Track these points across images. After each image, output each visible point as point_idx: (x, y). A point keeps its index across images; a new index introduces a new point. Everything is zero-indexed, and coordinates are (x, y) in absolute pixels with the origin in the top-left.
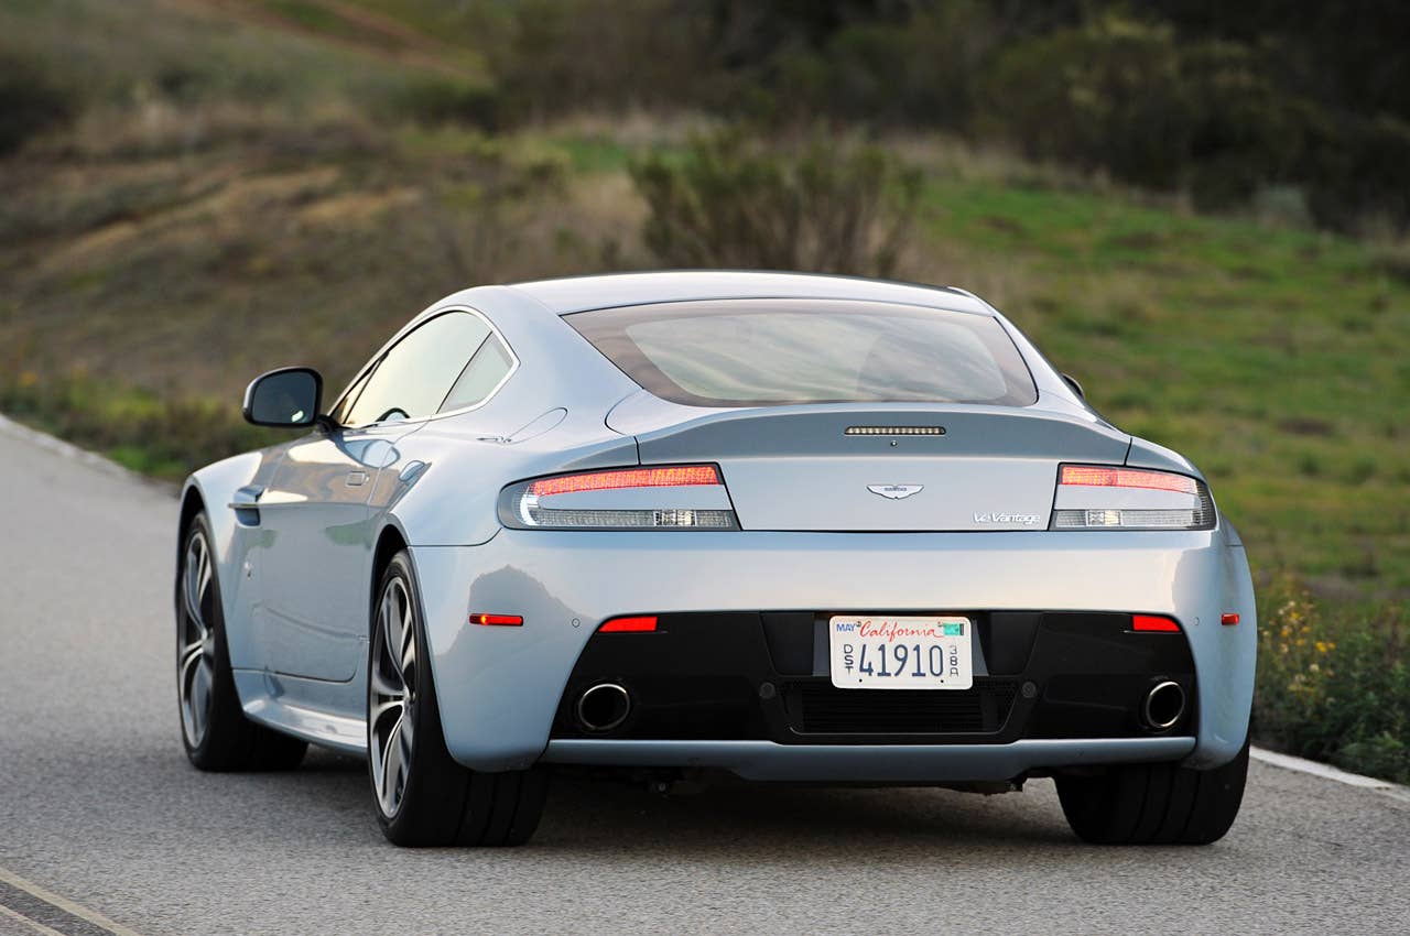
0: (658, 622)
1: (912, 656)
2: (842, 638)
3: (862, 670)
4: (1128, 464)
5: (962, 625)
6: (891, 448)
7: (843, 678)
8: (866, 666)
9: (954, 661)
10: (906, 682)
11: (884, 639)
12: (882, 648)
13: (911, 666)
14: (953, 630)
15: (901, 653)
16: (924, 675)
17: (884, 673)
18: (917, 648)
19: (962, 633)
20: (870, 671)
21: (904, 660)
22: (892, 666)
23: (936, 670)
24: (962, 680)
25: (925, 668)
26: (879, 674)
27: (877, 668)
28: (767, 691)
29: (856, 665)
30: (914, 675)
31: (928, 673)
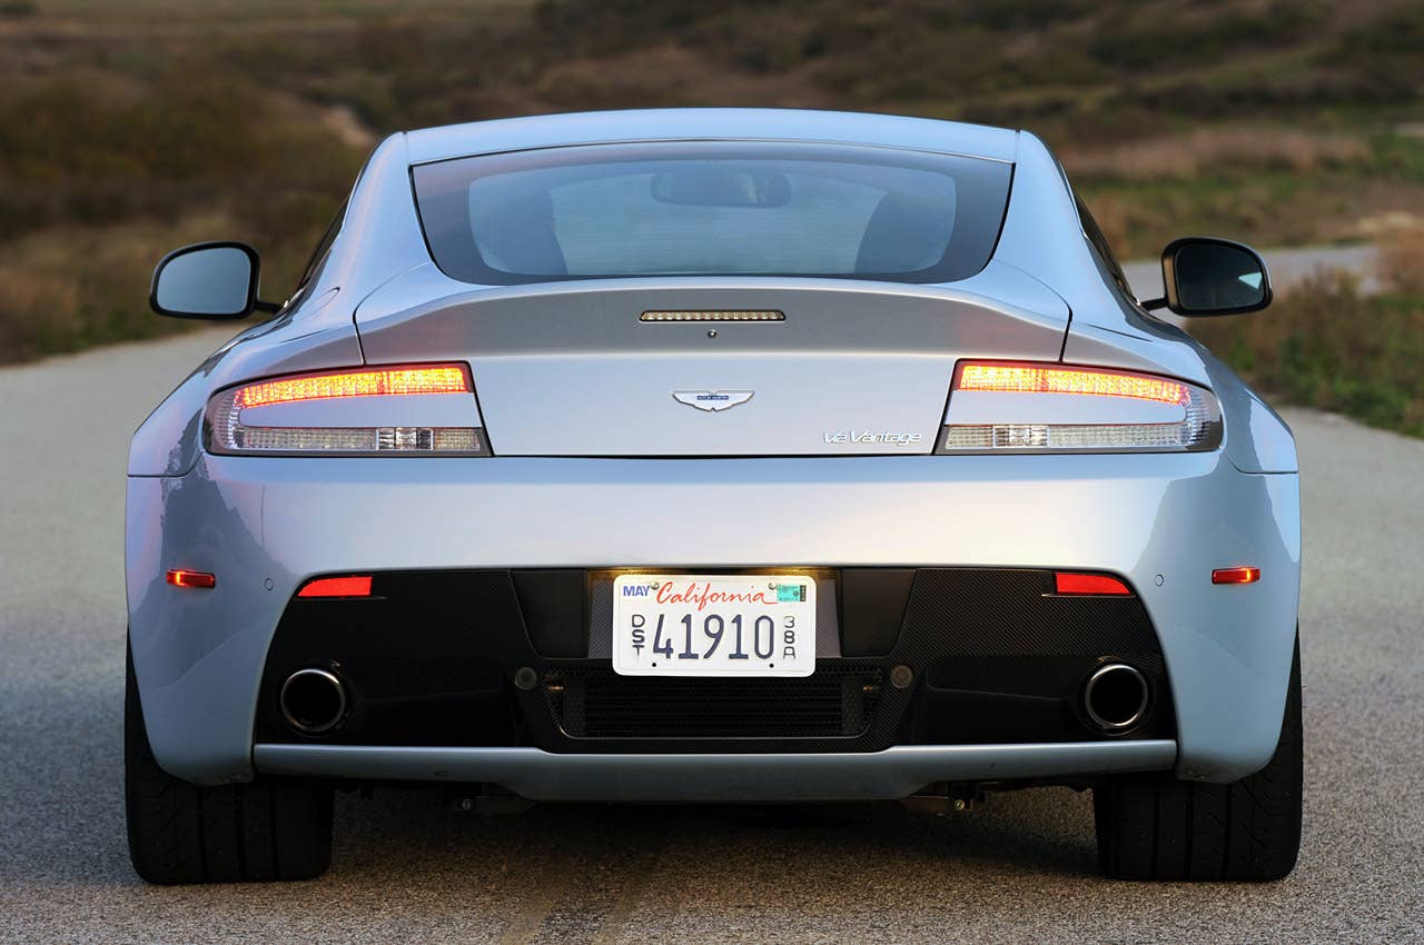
0: (373, 581)
1: (730, 629)
2: (629, 605)
3: (656, 650)
4: (1065, 360)
5: (803, 588)
6: (711, 339)
7: (628, 661)
8: (662, 645)
9: (789, 638)
10: (719, 666)
11: (690, 608)
12: (687, 620)
13: (727, 644)
14: (790, 593)
15: (714, 627)
16: (746, 657)
17: (688, 655)
18: (738, 620)
19: (803, 598)
20: (668, 651)
21: (718, 637)
22: (701, 643)
23: (764, 650)
24: (801, 663)
25: (747, 648)
26: (681, 656)
27: (679, 647)
28: (524, 678)
29: (649, 643)
30: (731, 657)
31: (752, 654)
